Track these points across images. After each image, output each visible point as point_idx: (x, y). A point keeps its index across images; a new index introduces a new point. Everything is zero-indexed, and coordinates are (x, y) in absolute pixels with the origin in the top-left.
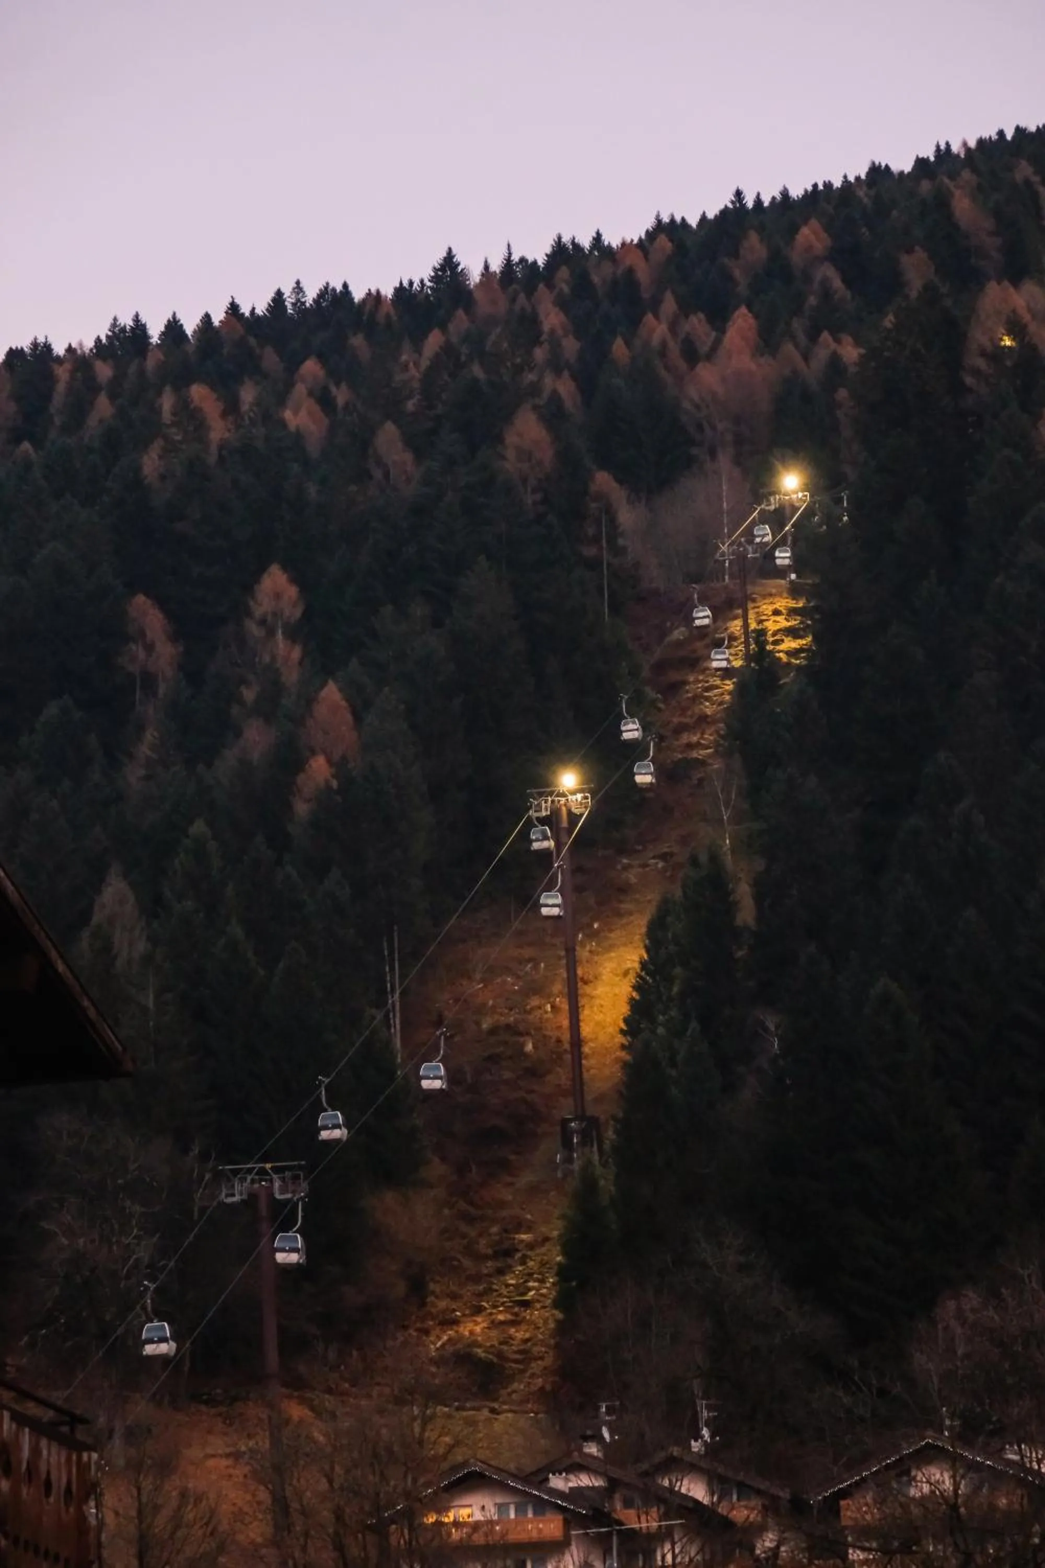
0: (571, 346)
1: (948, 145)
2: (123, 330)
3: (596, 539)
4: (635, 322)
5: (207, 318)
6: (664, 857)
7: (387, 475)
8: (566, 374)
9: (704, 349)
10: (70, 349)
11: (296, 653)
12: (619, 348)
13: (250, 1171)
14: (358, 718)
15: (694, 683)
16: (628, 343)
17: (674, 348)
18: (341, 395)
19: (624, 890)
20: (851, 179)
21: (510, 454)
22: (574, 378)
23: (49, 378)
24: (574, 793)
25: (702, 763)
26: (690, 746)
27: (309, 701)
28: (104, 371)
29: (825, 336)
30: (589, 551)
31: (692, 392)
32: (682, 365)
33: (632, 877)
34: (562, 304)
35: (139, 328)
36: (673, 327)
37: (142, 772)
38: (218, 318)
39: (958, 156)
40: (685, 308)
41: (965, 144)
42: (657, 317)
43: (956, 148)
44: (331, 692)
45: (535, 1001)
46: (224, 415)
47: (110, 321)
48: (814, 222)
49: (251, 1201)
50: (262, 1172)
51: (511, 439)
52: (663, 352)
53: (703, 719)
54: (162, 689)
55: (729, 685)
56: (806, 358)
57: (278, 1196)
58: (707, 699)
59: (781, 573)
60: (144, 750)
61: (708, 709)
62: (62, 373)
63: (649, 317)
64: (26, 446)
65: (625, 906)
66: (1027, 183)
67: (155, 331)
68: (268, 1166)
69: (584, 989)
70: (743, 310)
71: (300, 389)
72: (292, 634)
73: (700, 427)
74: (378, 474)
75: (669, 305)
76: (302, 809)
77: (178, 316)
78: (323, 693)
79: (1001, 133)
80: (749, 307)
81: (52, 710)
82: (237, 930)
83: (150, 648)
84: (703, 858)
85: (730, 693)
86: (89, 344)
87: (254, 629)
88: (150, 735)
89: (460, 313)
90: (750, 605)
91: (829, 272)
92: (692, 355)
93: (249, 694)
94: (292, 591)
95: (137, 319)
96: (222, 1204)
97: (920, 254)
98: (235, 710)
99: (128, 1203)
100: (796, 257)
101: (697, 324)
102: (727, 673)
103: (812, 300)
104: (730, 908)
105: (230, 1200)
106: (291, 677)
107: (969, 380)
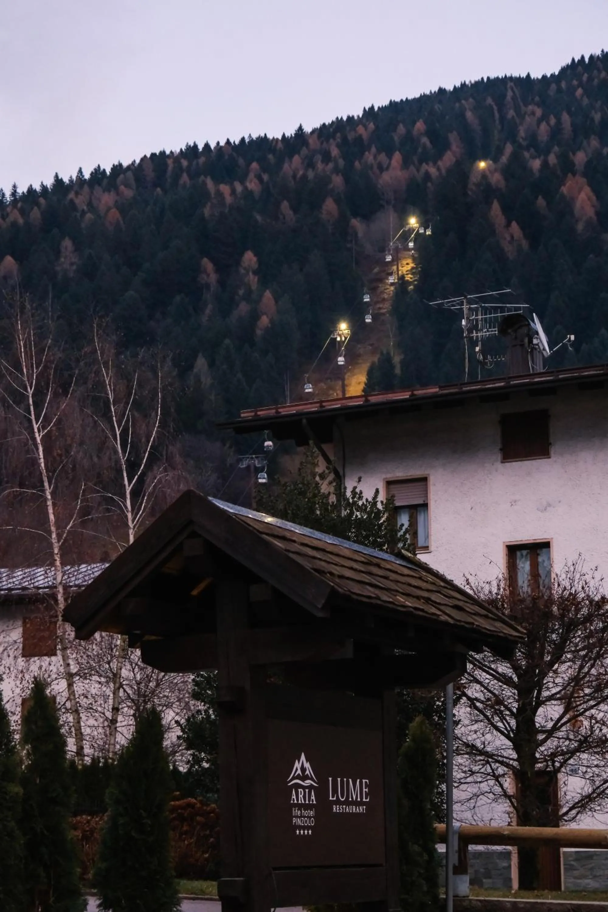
0: (341, 162)
1: (465, 82)
2: (190, 146)
3: (351, 241)
4: (363, 154)
5: (218, 143)
6: (372, 345)
7: (284, 218)
8: (340, 174)
9: (385, 166)
10: (171, 152)
11: (256, 279)
12: (357, 164)
13: (248, 458)
14: (276, 302)
15: (381, 287)
16: (360, 162)
17: (375, 167)
18: (266, 177)
19: (359, 355)
20: (433, 92)
21: (324, 212)
22: (343, 175)
23: (166, 165)
24: (344, 330)
25: (383, 314)
26: (380, 308)
27: (261, 296)
28: (185, 163)
29: (424, 164)
30: (349, 246)
31: (381, 181)
32: (378, 171)
33: (361, 351)
34: (338, 146)
35: (195, 146)
36: (375, 157)
37: (207, 318)
38: (222, 144)
39: (468, 85)
40: (379, 151)
41: (470, 82)
42: (369, 153)
43: (467, 83)
44: (268, 294)
45: (331, 392)
46: (231, 195)
47: (186, 144)
48: (421, 120)
49: (248, 467)
50: (252, 458)
51: (324, 207)
52: (371, 167)
53: (384, 300)
54: (212, 289)
55: (392, 288)
56: (418, 170)
57: (257, 466)
58: (386, 293)
59: (410, 250)
60: (208, 311)
61: (386, 296)
62: (170, 162)
63: (367, 153)
64: (159, 189)
65: (360, 361)
66: (490, 105)
67: (201, 147)
68: (254, 456)
69: (347, 388)
70: (397, 153)
71: (251, 175)
72: (255, 273)
73: (383, 194)
74: (281, 217)
75: (373, 149)
76: (259, 332)
77: (209, 142)
78: (266, 294)
79: (482, 79)
80: (400, 151)
81: (178, 298)
82: (240, 375)
83: (208, 275)
84: (385, 352)
85: (392, 291)
86: (178, 151)
87: (243, 271)
88: (210, 307)
89: (304, 148)
90: (399, 261)
91: (425, 140)
92: (381, 169)
93: (241, 292)
94: (255, 259)
95: (195, 143)
96: (240, 468)
97: (455, 133)
98: (237, 297)
99: (208, 463)
100: (415, 132)
101: (383, 157)
102: (392, 284)
103: (420, 150)
104: (392, 367)
105: (242, 467)
106: (254, 287)
107: (470, 193)
